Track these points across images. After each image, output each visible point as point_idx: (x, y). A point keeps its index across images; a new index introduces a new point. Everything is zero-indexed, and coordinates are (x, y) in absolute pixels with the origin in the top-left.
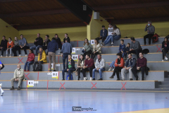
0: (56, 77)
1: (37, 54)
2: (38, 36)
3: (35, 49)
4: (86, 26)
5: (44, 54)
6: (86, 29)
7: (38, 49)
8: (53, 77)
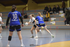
0: (54, 24)
1: (46, 14)
2: (46, 6)
3: (45, 12)
4: (67, 1)
5: (49, 14)
6: (67, 3)
7: (46, 12)
8: (53, 24)
